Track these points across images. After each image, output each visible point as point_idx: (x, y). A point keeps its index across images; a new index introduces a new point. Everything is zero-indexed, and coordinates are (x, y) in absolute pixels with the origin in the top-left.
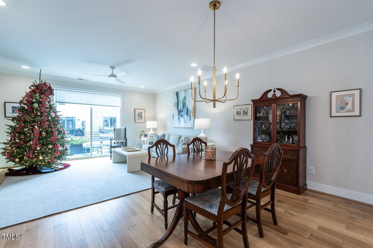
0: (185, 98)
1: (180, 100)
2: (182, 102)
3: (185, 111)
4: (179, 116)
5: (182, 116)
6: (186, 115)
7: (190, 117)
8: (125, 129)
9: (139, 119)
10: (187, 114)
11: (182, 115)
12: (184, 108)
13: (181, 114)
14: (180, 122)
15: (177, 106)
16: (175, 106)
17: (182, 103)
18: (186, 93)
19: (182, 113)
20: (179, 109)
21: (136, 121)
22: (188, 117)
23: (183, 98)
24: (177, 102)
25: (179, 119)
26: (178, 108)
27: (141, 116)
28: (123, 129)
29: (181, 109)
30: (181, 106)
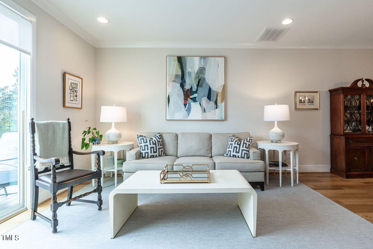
0: (202, 70)
1: (190, 73)
2: (193, 76)
3: (203, 91)
4: (186, 99)
5: (194, 100)
6: (206, 98)
7: (216, 103)
8: (69, 123)
9: (72, 99)
10: (209, 98)
11: (195, 98)
12: (201, 86)
13: (191, 97)
14: (189, 110)
15: (180, 81)
16: (174, 81)
17: (196, 78)
18: (205, 63)
19: (195, 95)
20: (187, 87)
21: (67, 105)
22: (212, 103)
23: (196, 69)
24: (180, 73)
25: (185, 105)
26: (182, 86)
27: (75, 94)
28: (64, 124)
29: (191, 88)
30: (190, 82)
